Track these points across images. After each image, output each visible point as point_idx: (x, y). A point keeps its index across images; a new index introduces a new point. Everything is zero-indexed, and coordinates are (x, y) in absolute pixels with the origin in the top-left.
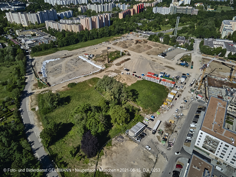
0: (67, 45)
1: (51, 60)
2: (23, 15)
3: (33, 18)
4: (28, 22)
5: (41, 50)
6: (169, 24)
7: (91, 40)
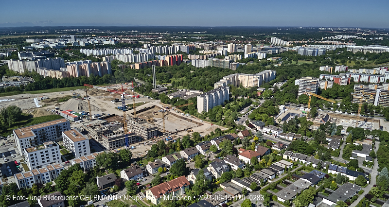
0: (35, 90)
1: (4, 100)
2: (21, 62)
3: (31, 66)
4: (25, 69)
5: (5, 92)
6: (184, 77)
7: (69, 86)
